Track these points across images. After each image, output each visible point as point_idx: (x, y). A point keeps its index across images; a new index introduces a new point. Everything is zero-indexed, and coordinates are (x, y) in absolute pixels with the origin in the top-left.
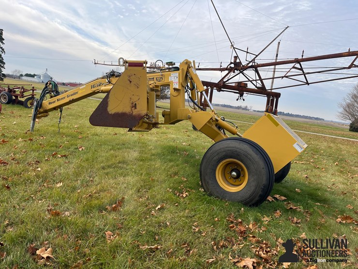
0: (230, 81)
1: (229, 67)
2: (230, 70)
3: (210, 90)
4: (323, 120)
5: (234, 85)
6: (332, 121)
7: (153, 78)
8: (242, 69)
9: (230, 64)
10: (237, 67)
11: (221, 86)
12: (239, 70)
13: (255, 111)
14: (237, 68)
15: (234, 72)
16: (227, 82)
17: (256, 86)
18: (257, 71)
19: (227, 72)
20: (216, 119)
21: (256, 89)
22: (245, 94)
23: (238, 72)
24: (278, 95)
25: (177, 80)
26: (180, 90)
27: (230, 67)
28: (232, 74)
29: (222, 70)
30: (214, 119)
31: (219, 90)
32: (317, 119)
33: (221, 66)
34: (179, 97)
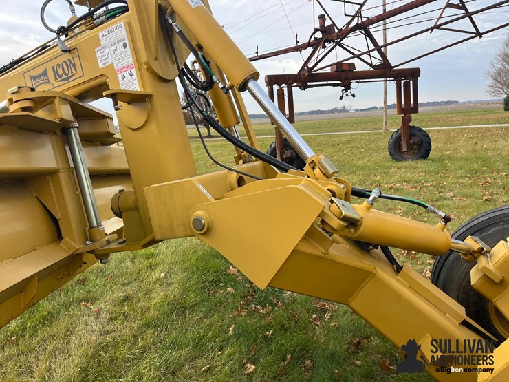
0: (319, 66)
1: (313, 39)
2: (316, 44)
3: (286, 90)
4: (457, 102)
5: (328, 70)
6: (470, 102)
7: (45, 73)
8: (338, 37)
9: (314, 34)
10: (329, 35)
11: (306, 78)
12: (334, 42)
13: (357, 110)
14: (330, 37)
15: (324, 47)
16: (316, 68)
17: (371, 65)
18: (368, 35)
19: (310, 49)
20: (345, 219)
21: (372, 69)
22: (354, 84)
23: (332, 44)
24: (415, 73)
25: (127, 58)
26: (149, 97)
27: (315, 38)
28: (322, 51)
29: (300, 48)
30: (335, 223)
31: (304, 87)
32: (448, 103)
33: (298, 42)
34: (152, 128)
